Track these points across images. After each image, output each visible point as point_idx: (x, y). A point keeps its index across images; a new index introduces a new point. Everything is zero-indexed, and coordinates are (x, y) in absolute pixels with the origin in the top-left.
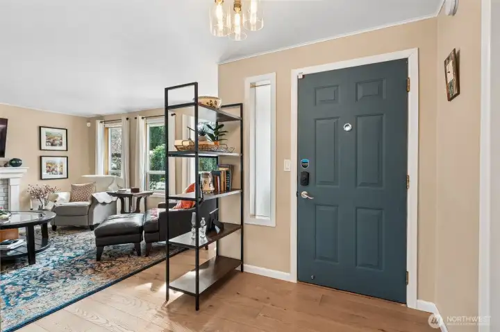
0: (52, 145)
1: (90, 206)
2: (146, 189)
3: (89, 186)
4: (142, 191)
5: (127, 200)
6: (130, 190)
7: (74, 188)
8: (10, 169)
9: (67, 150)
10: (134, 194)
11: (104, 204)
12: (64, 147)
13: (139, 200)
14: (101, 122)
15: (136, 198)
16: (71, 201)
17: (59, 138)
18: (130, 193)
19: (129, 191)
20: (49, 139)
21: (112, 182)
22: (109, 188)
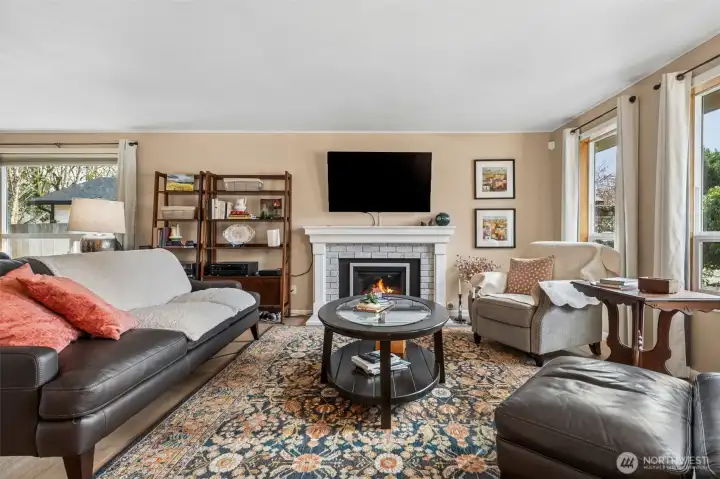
0: (492, 189)
1: (535, 309)
2: (690, 286)
3: (541, 263)
4: (679, 292)
5: (625, 311)
6: (635, 283)
7: (514, 264)
8: (435, 230)
9: (514, 198)
10: (649, 297)
11: (567, 308)
12: (509, 193)
13: (665, 318)
14: (573, 131)
15: (656, 313)
16: (506, 291)
17: (502, 177)
18: (635, 293)
19: (631, 286)
20: (488, 179)
21: (591, 259)
22: (583, 271)
